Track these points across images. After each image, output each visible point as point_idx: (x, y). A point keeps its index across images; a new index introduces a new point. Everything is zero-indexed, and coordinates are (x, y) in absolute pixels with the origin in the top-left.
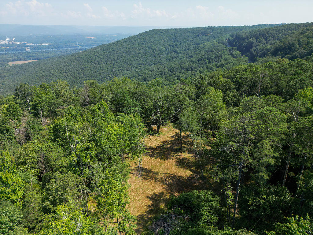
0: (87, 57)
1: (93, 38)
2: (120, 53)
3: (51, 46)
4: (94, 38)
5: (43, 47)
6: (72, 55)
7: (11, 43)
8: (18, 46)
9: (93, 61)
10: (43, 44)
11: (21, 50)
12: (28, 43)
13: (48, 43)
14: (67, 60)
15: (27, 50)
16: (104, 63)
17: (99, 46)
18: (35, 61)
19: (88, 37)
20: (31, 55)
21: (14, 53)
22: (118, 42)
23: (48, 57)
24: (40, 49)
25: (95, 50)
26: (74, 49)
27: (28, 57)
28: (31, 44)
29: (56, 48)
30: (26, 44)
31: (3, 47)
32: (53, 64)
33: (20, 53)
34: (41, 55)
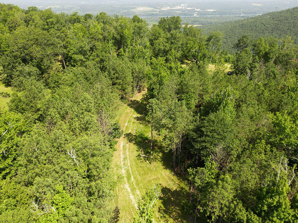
0: (252, 24)
1: (259, 5)
3: (215, 12)
4: (260, 5)
5: (209, 13)
6: (236, 22)
7: (184, 8)
8: (189, 11)
10: (209, 10)
11: (190, 15)
12: (197, 9)
13: (213, 9)
14: (230, 26)
15: (195, 15)
17: (268, 14)
18: (200, 25)
19: (254, 4)
20: (197, 20)
21: (184, 17)
22: (294, 9)
23: (211, 23)
24: (206, 15)
25: (262, 18)
26: (236, 16)
27: (194, 22)
28: (198, 10)
29: (219, 14)
30: (195, 9)
31: (178, 12)
32: (215, 30)
33: (189, 17)
34: (205, 20)
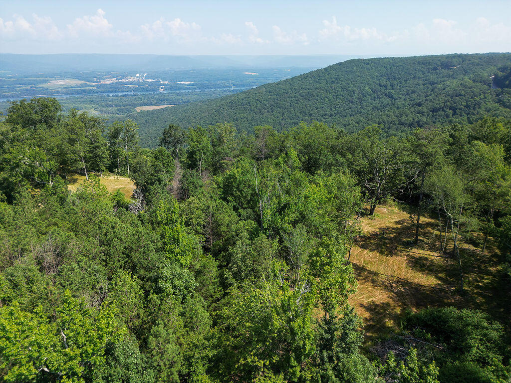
0: (244, 101)
1: (253, 74)
2: (295, 97)
3: (193, 85)
4: (255, 74)
5: (183, 87)
6: (223, 99)
7: (141, 80)
8: (150, 84)
9: (252, 108)
10: (182, 83)
11: (153, 90)
12: (163, 81)
13: (189, 81)
14: (215, 105)
15: (161, 90)
16: (268, 112)
17: (264, 86)
18: (170, 106)
19: (247, 73)
20: (165, 98)
21: (144, 94)
22: (292, 79)
23: (188, 101)
24: (179, 90)
25: (256, 92)
26: (224, 91)
27: (161, 101)
28: (166, 82)
29: (199, 89)
30: (160, 81)
31: (131, 86)
32: (194, 112)
33: (151, 94)
34: (179, 97)
